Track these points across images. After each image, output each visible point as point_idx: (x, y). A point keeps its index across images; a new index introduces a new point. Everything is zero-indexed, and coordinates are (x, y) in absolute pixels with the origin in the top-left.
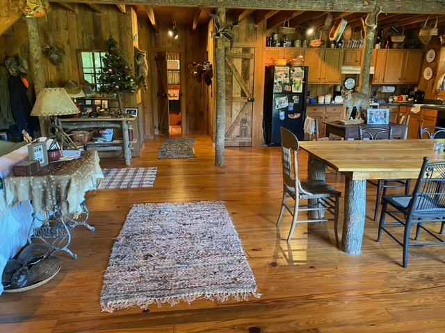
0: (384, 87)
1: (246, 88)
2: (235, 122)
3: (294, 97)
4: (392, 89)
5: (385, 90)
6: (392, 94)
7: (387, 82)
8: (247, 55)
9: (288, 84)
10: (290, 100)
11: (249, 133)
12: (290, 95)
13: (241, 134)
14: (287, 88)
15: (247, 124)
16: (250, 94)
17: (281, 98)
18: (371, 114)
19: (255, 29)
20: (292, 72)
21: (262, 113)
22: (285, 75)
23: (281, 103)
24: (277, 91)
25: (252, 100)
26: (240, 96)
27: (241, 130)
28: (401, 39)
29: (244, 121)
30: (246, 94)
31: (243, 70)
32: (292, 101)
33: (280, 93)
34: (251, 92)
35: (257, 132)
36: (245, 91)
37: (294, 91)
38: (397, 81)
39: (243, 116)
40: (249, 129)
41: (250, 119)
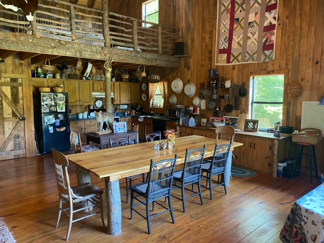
0: (121, 106)
1: (16, 110)
2: (9, 139)
3: (59, 116)
4: (126, 107)
5: (122, 107)
6: (126, 110)
7: (122, 102)
8: (15, 84)
9: (53, 106)
10: (57, 118)
11: (23, 146)
12: (56, 114)
13: (15, 148)
14: (53, 109)
15: (20, 139)
16: (21, 115)
17: (49, 117)
18: (116, 126)
19: (21, 64)
20: (55, 97)
21: (33, 129)
22: (50, 99)
23: (49, 120)
24: (45, 111)
25: (24, 119)
26: (11, 116)
27: (15, 145)
28: (127, 77)
29: (18, 137)
30: (17, 114)
31: (12, 95)
32: (58, 118)
33: (47, 113)
34: (22, 113)
35: (31, 145)
36: (16, 112)
37: (58, 111)
38: (128, 102)
39: (15, 133)
40: (23, 143)
41: (22, 134)
